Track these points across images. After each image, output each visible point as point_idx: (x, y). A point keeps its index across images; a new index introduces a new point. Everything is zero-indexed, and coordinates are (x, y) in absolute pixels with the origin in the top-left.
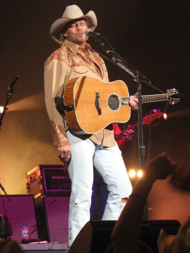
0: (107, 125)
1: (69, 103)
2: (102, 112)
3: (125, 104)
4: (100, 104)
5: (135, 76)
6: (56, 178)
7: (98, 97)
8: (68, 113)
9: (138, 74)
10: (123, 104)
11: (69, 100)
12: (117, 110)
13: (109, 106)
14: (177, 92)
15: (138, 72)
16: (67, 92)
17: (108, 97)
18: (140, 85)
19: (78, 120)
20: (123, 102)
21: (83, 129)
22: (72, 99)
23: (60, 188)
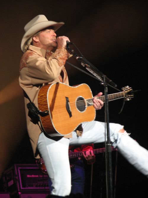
0: (78, 126)
1: (43, 109)
2: (72, 114)
3: (91, 105)
4: (70, 108)
5: (102, 80)
6: (31, 176)
7: (68, 101)
8: (43, 118)
9: (104, 78)
10: (89, 105)
11: (43, 106)
12: (85, 111)
13: (78, 108)
14: (131, 89)
15: (104, 76)
16: (41, 99)
17: (76, 100)
18: (107, 88)
19: (53, 124)
20: (89, 103)
21: (58, 132)
22: (46, 105)
23: (34, 186)
